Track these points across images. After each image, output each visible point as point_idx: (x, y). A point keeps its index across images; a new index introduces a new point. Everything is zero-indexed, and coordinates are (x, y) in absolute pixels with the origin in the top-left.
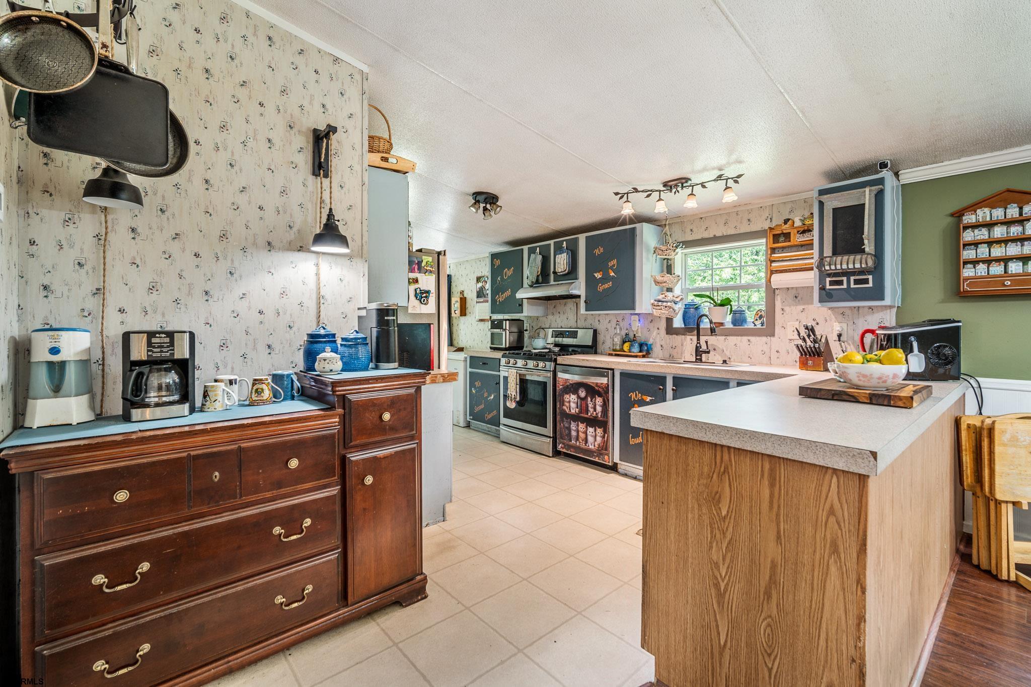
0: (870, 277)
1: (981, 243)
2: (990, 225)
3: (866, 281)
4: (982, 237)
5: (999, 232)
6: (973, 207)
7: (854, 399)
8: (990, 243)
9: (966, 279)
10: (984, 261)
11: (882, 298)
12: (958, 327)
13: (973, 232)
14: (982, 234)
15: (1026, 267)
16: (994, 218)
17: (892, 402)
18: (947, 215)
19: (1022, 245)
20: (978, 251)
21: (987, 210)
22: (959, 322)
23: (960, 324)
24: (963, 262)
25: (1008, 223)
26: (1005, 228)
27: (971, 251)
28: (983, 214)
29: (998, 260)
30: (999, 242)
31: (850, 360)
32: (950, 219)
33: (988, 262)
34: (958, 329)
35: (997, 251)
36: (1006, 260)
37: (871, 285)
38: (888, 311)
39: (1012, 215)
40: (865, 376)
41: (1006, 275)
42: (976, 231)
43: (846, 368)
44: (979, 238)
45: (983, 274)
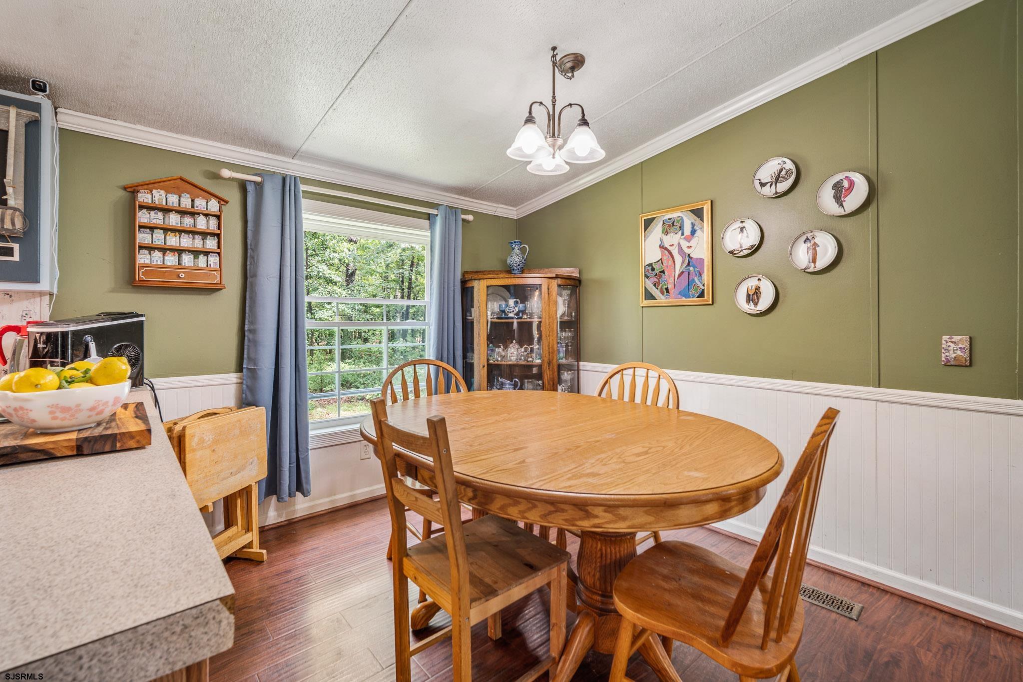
0: (16, 247)
1: (157, 228)
2: (166, 210)
3: (9, 252)
4: (158, 222)
5: (174, 220)
6: (150, 186)
7: (46, 456)
8: (166, 230)
9: (142, 266)
10: (160, 249)
11: (37, 281)
12: (142, 322)
13: (149, 213)
14: (157, 218)
15: (196, 260)
16: (170, 204)
17: (118, 445)
18: (117, 187)
19: (194, 238)
20: (154, 236)
21: (163, 193)
22: (142, 316)
23: (143, 319)
24: (139, 247)
25: (183, 213)
26: (178, 216)
27: (147, 235)
28: (159, 196)
29: (172, 250)
30: (174, 230)
31: (36, 386)
32: (122, 193)
33: (164, 250)
34: (141, 323)
35: (173, 240)
36: (180, 251)
37: (16, 257)
38: (38, 299)
39: (186, 205)
40: (65, 409)
41: (180, 267)
42: (152, 213)
43: (26, 400)
44: (154, 221)
45: (159, 263)
